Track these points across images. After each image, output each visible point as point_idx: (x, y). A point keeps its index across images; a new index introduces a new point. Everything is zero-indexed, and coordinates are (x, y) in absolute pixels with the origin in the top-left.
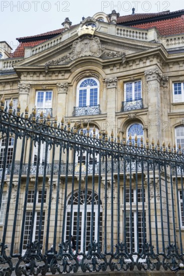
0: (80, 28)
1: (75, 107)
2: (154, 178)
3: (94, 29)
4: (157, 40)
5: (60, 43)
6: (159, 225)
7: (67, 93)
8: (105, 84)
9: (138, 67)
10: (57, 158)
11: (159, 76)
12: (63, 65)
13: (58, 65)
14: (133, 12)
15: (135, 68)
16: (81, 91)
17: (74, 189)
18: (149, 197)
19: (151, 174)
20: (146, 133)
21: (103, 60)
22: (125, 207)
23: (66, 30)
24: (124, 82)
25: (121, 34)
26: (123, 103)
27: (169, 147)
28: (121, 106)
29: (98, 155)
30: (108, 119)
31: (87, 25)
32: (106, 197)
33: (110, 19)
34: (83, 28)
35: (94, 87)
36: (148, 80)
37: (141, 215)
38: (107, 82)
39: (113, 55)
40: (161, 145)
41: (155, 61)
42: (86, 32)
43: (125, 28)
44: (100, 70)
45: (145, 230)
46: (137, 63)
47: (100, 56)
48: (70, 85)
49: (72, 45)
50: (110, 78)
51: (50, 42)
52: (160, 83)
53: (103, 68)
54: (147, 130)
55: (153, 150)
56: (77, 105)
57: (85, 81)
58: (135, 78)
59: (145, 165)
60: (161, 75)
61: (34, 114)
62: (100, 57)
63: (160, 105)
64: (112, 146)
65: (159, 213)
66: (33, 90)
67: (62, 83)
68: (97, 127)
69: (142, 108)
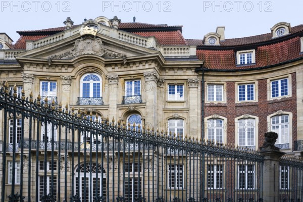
0: (82, 28)
1: (79, 98)
2: (149, 156)
3: (96, 30)
4: (155, 47)
5: (62, 39)
6: (151, 187)
7: (70, 85)
8: (107, 80)
9: (138, 68)
10: (63, 137)
11: (157, 78)
12: (66, 60)
13: (60, 59)
14: (134, 21)
15: (135, 69)
16: (84, 84)
17: (80, 162)
18: (144, 168)
19: (146, 152)
20: (143, 122)
21: (105, 59)
22: (124, 175)
23: (68, 28)
24: (125, 80)
25: (122, 38)
26: (124, 97)
27: (162, 133)
28: (122, 99)
29: (101, 135)
30: (110, 109)
31: (89, 27)
32: (108, 168)
33: (112, 24)
34: (85, 28)
35: (97, 82)
36: (147, 80)
37: (138, 181)
38: (109, 79)
39: (115, 56)
40: (155, 131)
41: (153, 65)
42: (88, 32)
43: (127, 34)
44: (102, 68)
45: (140, 190)
46: (138, 65)
47: (102, 55)
48: (73, 78)
49: (74, 43)
50: (112, 75)
51: (51, 38)
52: (157, 84)
53: (105, 66)
54: (145, 120)
55: (149, 135)
56: (81, 96)
57: (88, 76)
58: (135, 78)
59: (142, 146)
60: (158, 77)
61: (39, 99)
62: (102, 57)
63: (156, 101)
64: (113, 130)
65: (151, 179)
66: (38, 80)
67: (66, 76)
68: (99, 114)
69: (141, 102)
